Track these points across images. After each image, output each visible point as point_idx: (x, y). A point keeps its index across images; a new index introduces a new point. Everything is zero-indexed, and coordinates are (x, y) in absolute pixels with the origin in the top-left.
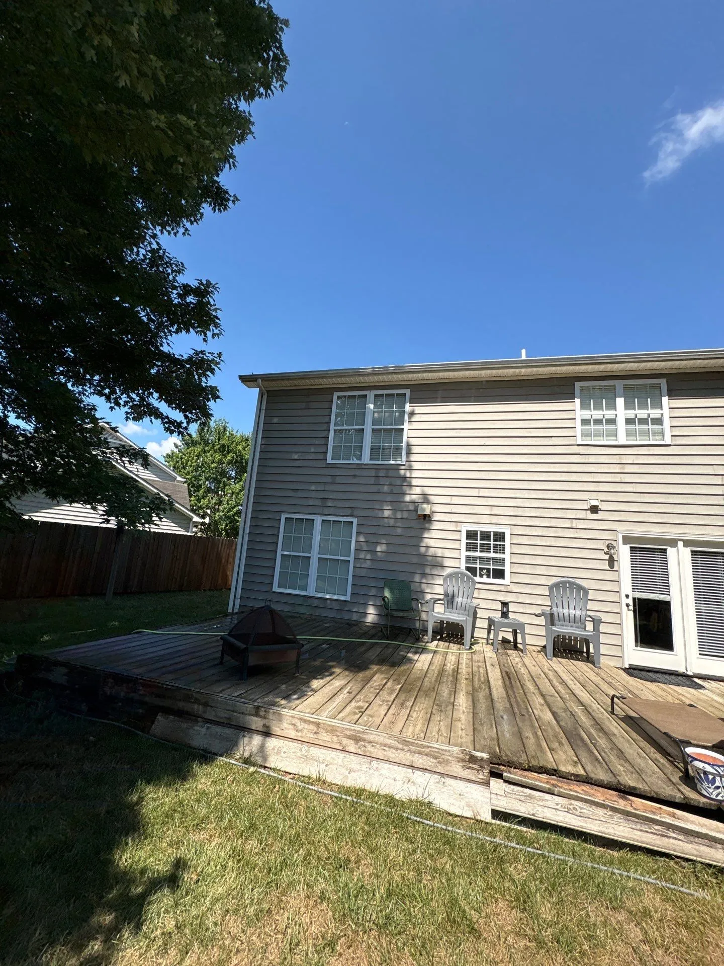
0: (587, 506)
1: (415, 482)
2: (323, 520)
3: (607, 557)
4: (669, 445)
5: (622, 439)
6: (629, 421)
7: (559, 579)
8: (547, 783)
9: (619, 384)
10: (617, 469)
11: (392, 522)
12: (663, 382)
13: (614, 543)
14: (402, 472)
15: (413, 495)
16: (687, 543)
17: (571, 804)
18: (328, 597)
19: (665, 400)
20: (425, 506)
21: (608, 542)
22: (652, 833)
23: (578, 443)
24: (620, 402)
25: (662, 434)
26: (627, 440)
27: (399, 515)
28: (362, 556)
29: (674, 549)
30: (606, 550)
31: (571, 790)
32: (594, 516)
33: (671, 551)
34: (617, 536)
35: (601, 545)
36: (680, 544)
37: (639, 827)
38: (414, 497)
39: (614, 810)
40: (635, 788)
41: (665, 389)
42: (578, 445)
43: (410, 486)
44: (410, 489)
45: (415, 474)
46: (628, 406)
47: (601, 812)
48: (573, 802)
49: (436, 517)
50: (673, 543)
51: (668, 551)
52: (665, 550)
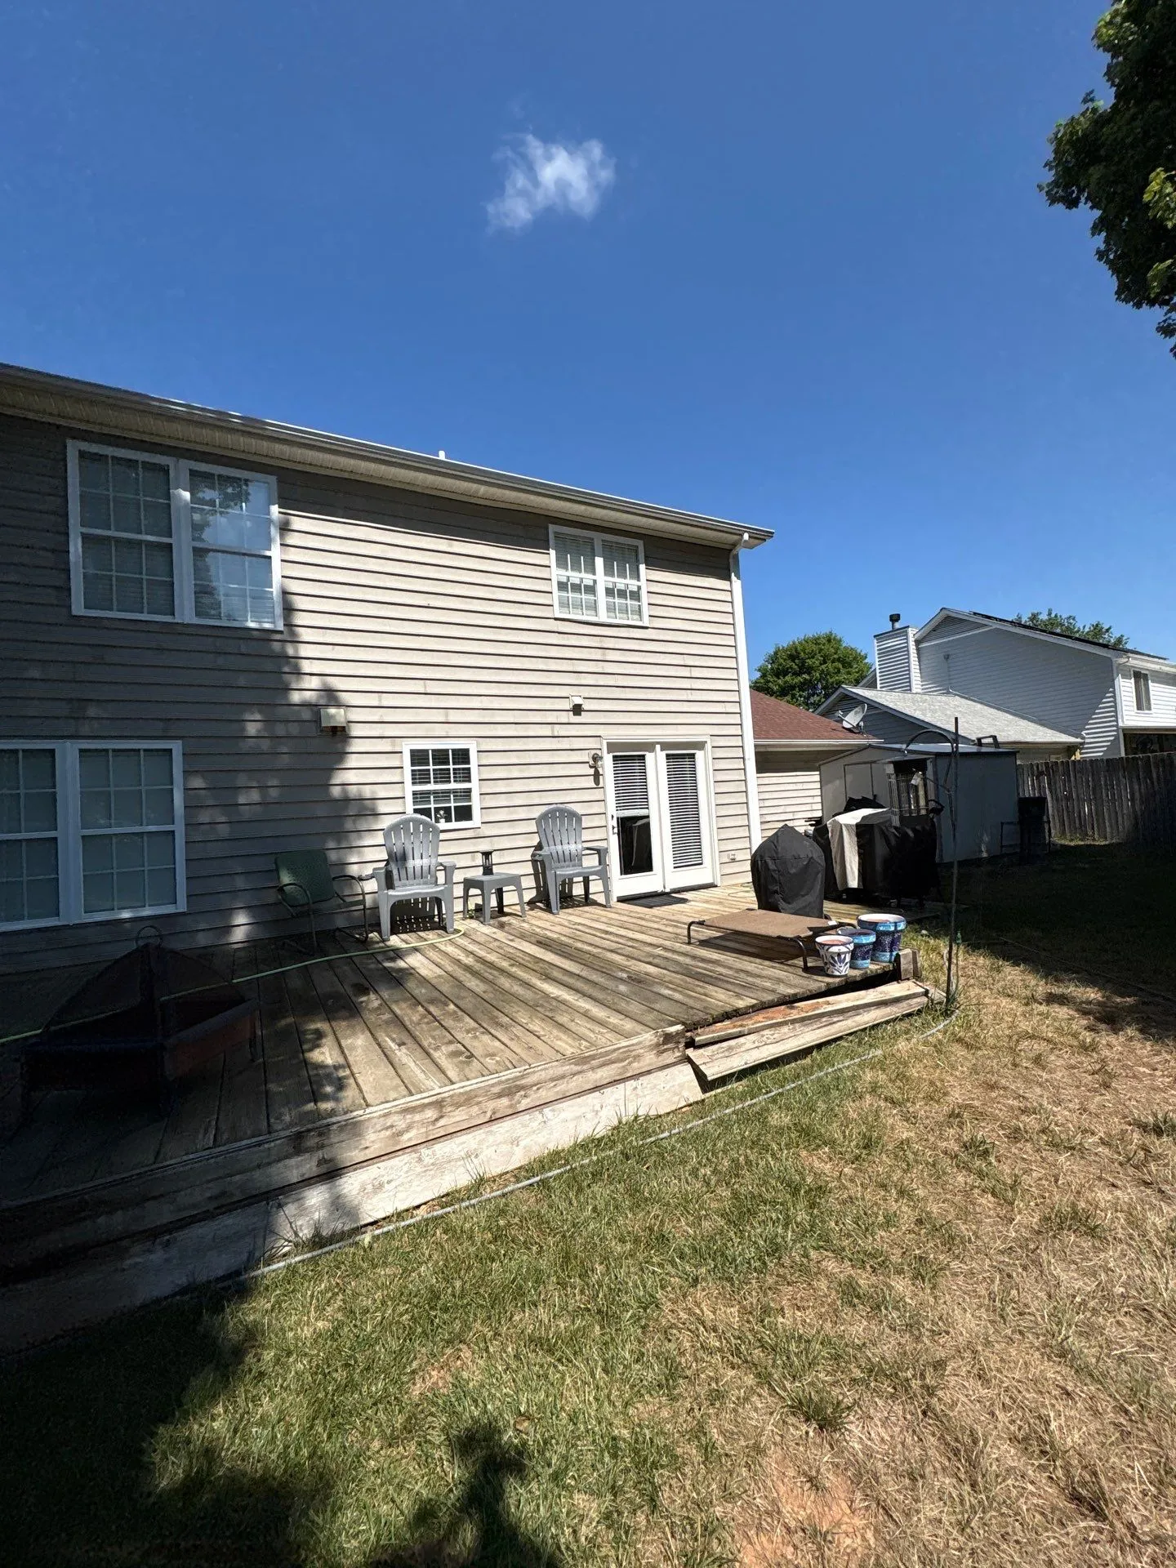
0: (568, 705)
1: (306, 666)
2: (81, 751)
3: (592, 771)
4: (647, 628)
5: (603, 617)
6: (609, 592)
7: (545, 808)
8: (735, 1027)
9: (598, 537)
10: (597, 655)
11: (265, 745)
12: (640, 544)
13: (598, 752)
14: (276, 646)
15: (305, 691)
16: (665, 746)
17: (763, 1036)
18: (126, 915)
19: (642, 567)
20: (332, 711)
21: (593, 752)
22: (825, 1026)
23: (556, 616)
24: (599, 562)
25: (639, 612)
26: (608, 617)
27: (280, 730)
28: (204, 817)
29: (653, 754)
30: (592, 762)
31: (755, 1023)
32: (577, 719)
33: (649, 757)
34: (601, 744)
35: (586, 757)
36: (658, 747)
37: (815, 1027)
38: (308, 694)
39: (793, 1021)
40: (795, 995)
41: (642, 556)
42: (556, 619)
43: (299, 673)
44: (298, 681)
45: (304, 651)
46: (609, 571)
47: (785, 1029)
48: (762, 1033)
49: (356, 731)
50: (650, 747)
51: (647, 757)
52: (644, 756)
